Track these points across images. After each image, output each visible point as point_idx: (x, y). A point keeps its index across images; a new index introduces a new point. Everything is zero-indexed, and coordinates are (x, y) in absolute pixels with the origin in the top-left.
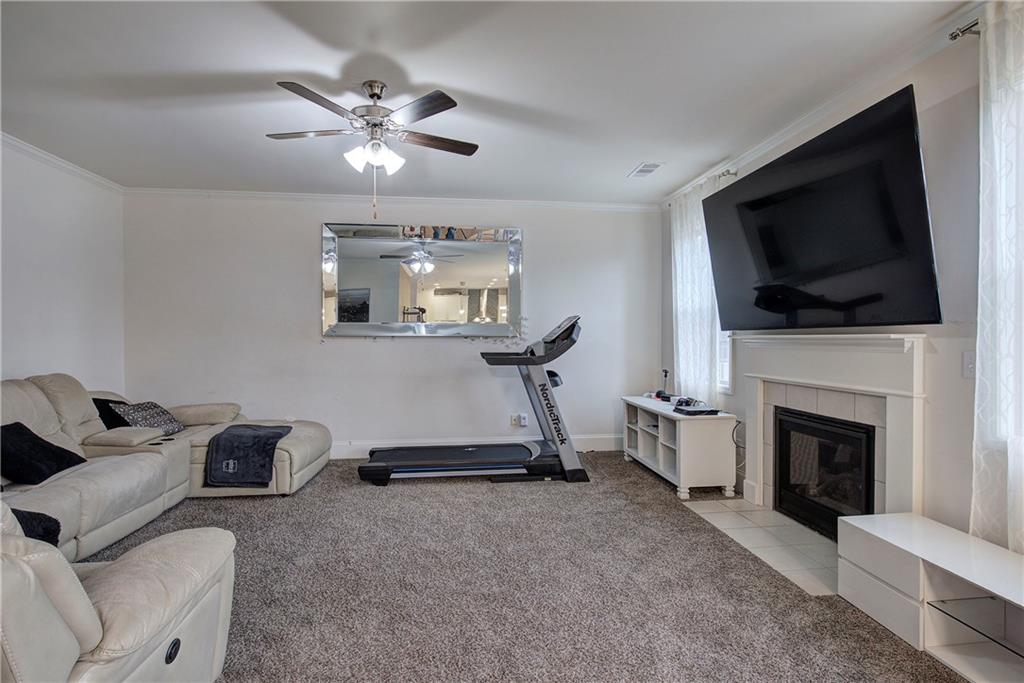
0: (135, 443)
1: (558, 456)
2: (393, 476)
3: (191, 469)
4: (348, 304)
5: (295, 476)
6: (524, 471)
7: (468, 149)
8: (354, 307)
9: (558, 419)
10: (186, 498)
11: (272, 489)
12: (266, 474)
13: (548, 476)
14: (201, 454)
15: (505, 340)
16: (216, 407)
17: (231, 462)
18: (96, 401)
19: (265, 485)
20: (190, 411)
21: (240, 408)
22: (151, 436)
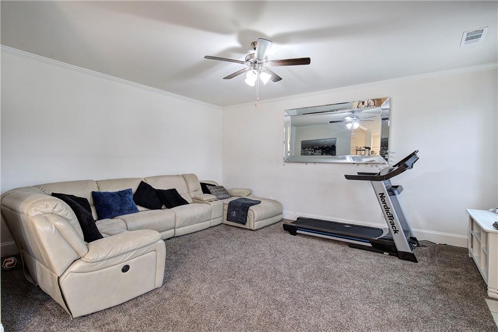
0: (204, 200)
1: (393, 240)
2: (298, 231)
3: (223, 212)
4: (325, 146)
5: (255, 223)
6: (370, 245)
7: (306, 61)
8: (328, 147)
9: (392, 216)
10: (222, 224)
11: (247, 226)
12: (244, 219)
13: (386, 252)
14: (226, 207)
15: (378, 165)
16: (243, 190)
17: (234, 212)
18: (201, 183)
19: (244, 224)
20: (235, 191)
21: (252, 191)
22: (211, 198)
